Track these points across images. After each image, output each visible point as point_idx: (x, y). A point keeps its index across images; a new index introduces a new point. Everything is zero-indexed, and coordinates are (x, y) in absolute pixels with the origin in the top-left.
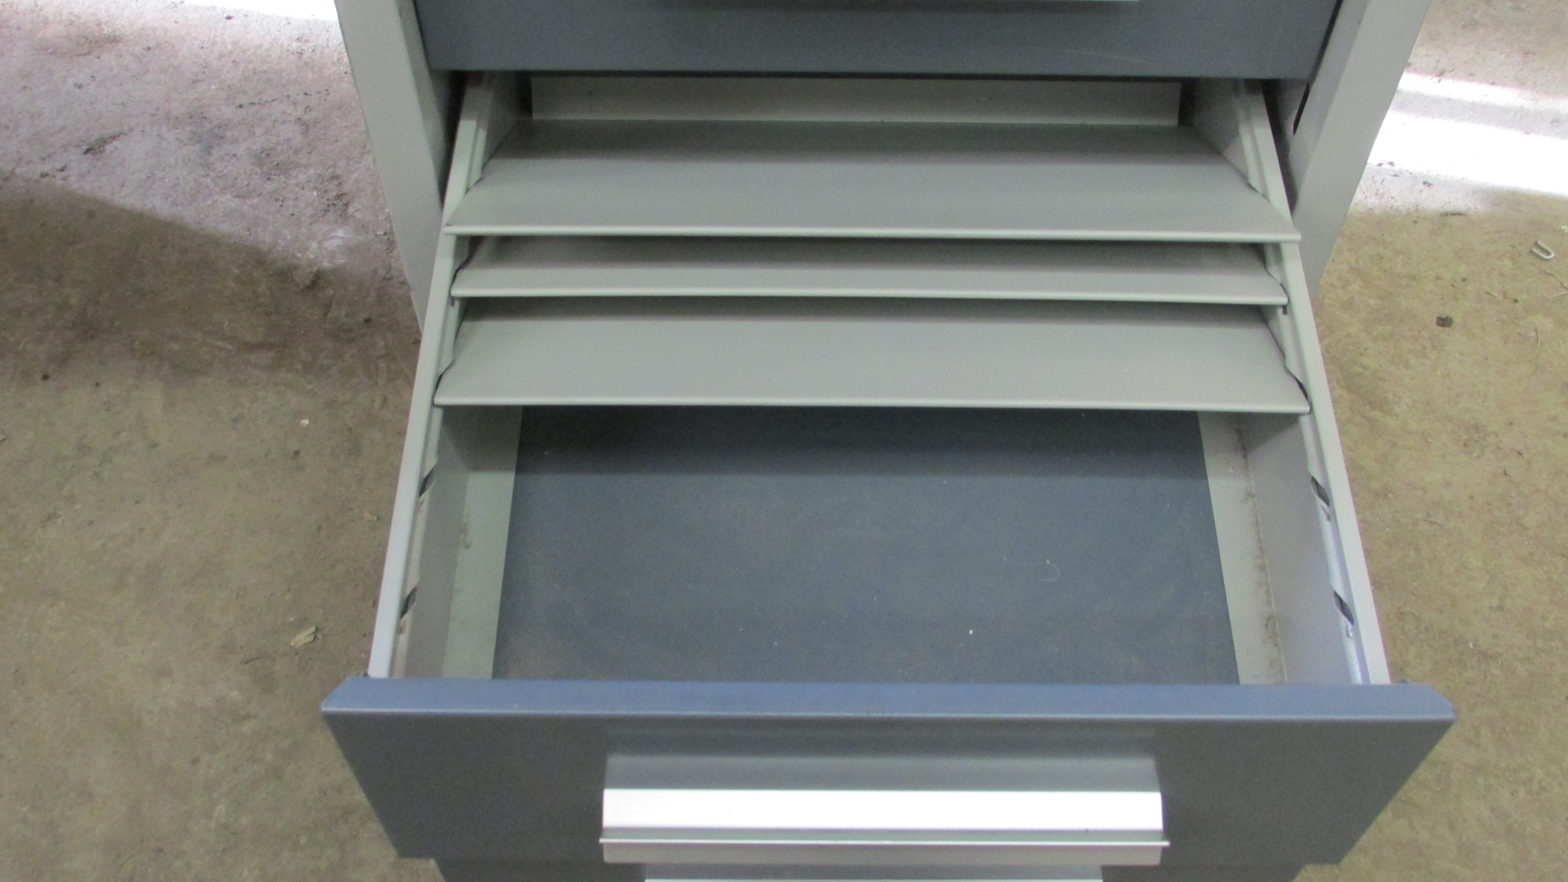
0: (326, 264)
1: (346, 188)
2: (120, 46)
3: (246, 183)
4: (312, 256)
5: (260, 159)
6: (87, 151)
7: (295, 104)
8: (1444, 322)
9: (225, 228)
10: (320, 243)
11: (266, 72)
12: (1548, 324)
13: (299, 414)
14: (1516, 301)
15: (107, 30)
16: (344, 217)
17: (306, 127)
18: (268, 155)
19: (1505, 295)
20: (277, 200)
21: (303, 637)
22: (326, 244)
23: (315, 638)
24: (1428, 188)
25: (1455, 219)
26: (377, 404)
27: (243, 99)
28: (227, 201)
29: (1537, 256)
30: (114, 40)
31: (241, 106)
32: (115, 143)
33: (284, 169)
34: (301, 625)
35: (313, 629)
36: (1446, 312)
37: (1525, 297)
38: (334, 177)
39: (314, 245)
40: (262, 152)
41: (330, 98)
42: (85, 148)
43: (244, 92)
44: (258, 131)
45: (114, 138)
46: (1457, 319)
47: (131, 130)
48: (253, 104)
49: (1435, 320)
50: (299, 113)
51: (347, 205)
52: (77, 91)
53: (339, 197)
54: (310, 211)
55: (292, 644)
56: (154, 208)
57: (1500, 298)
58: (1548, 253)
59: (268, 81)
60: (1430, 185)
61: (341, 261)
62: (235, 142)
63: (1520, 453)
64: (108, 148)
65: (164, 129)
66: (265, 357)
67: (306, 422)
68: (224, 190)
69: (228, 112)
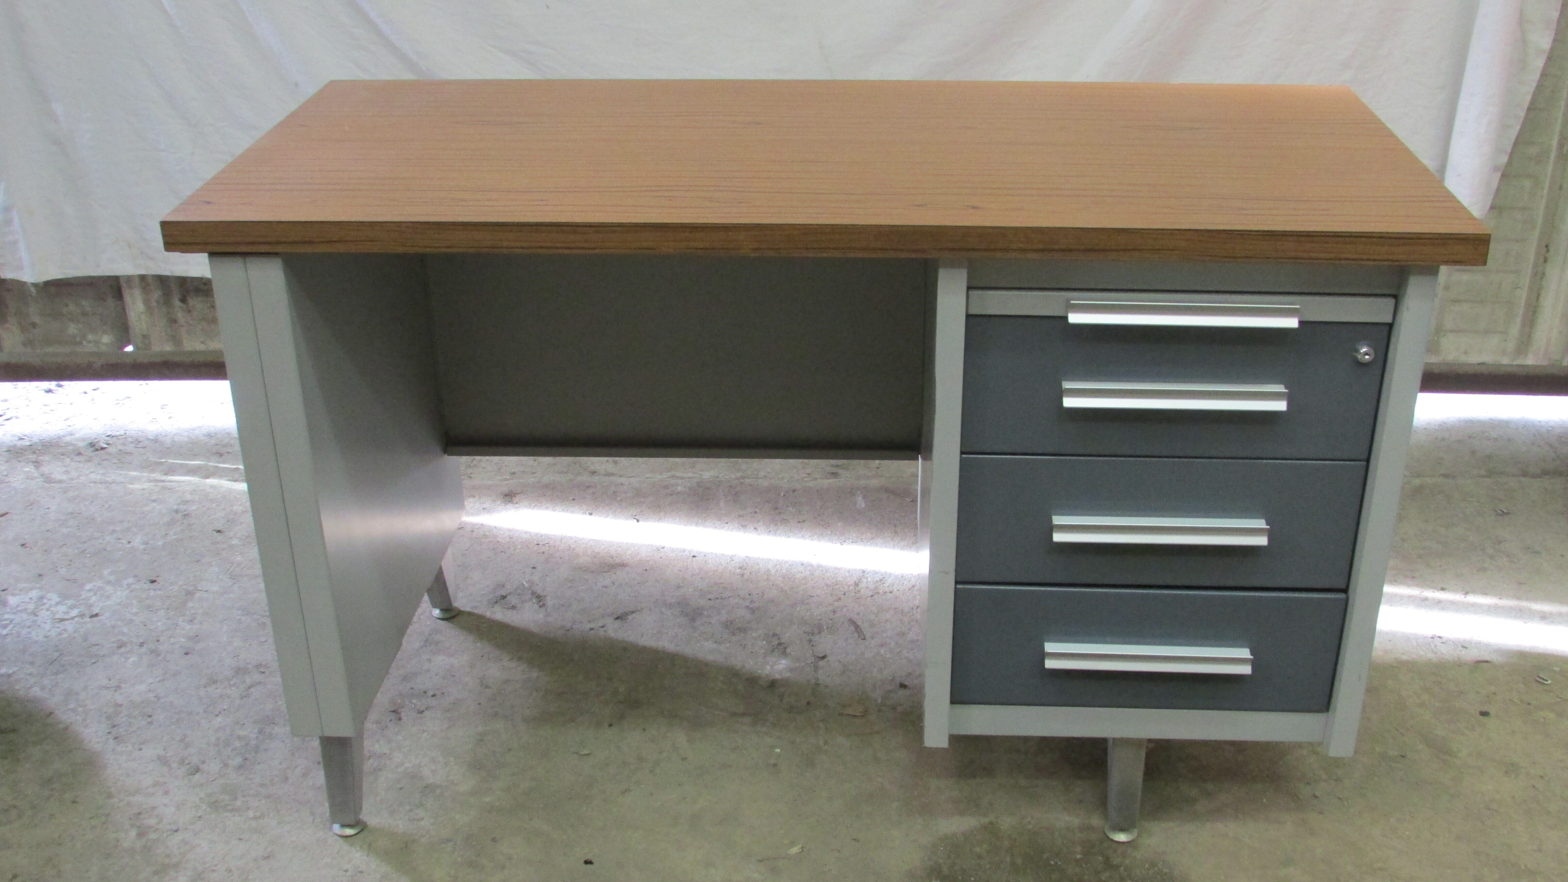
0: (777, 676)
1: (783, 641)
2: (627, 568)
3: (720, 636)
4: (768, 673)
5: (727, 625)
6: (617, 618)
7: (744, 599)
8: (1484, 714)
9: (710, 658)
10: (772, 667)
11: (722, 583)
12: (1551, 716)
13: (773, 747)
14: (1529, 704)
15: (617, 561)
16: (784, 654)
17: (753, 611)
18: (731, 623)
19: (1521, 701)
20: (741, 645)
21: (795, 850)
22: (776, 667)
23: (803, 851)
24: (1464, 649)
25: (1484, 665)
26: (821, 743)
27: (711, 596)
28: (709, 645)
29: (1539, 682)
30: (623, 565)
31: (710, 599)
32: (634, 615)
33: (743, 630)
34: (793, 844)
35: (801, 846)
36: (1485, 709)
37: (1535, 702)
38: (774, 635)
39: (768, 667)
40: (727, 622)
41: (765, 597)
42: (615, 616)
43: (710, 593)
44: (723, 612)
45: (633, 612)
46: (1492, 712)
47: (642, 609)
48: (717, 598)
49: (1478, 714)
50: (747, 604)
51: (785, 648)
52: (605, 589)
53: (780, 644)
54: (763, 651)
55: (789, 853)
56: (664, 647)
57: (1519, 703)
58: (1546, 681)
59: (725, 588)
60: (1466, 647)
61: (787, 675)
62: (709, 616)
63: (1541, 777)
64: (630, 617)
65: (663, 609)
66: (747, 720)
67: (778, 750)
68: (707, 640)
69: (702, 602)
